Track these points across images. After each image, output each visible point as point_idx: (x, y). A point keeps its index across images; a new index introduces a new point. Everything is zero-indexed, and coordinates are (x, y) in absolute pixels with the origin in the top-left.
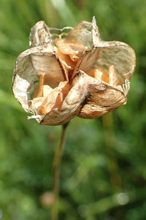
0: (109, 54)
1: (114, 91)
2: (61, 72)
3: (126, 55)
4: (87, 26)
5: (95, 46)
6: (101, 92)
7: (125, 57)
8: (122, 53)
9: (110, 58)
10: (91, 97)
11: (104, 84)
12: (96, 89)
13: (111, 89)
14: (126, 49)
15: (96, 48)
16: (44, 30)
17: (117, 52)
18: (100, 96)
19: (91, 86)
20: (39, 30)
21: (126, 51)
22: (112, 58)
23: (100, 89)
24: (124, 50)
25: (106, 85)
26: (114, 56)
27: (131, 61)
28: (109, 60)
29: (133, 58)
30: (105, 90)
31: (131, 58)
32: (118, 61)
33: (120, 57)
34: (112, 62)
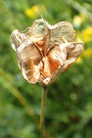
0: (56, 32)
1: (79, 45)
2: (39, 53)
3: (66, 28)
4: (38, 22)
5: (52, 29)
6: (73, 49)
7: (66, 30)
8: (63, 28)
9: (57, 35)
10: (69, 54)
11: (73, 44)
12: (70, 48)
13: (77, 44)
14: (65, 25)
15: (52, 30)
16: (20, 33)
17: (60, 29)
18: (73, 51)
19: (67, 48)
20: (17, 35)
21: (65, 26)
22: (58, 34)
23: (72, 47)
24: (64, 26)
25: (74, 44)
26: (59, 32)
27: (70, 30)
28: (57, 36)
29: (71, 28)
30: (75, 46)
31: (69, 28)
32: (62, 34)
33: (63, 31)
34: (58, 36)
